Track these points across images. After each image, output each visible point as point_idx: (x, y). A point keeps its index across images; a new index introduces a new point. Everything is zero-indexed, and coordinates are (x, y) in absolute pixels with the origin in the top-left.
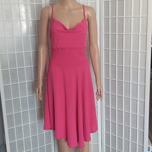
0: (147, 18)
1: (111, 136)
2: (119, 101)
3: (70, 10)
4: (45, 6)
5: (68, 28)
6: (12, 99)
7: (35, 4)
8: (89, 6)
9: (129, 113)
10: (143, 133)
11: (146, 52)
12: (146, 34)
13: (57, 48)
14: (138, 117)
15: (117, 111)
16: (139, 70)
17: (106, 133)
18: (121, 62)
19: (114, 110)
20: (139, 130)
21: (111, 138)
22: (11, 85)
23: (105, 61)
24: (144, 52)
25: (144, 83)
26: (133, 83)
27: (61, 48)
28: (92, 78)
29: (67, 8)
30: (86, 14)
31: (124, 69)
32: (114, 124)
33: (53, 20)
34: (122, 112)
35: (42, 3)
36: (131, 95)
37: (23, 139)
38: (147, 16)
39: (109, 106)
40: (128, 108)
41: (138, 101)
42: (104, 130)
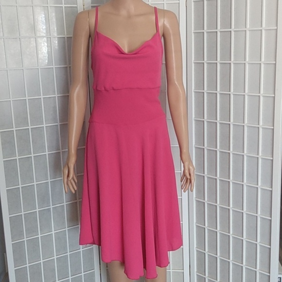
0: (275, 31)
1: (208, 257)
2: (222, 190)
3: (129, 17)
4: (83, 10)
5: (126, 50)
6: (20, 186)
7: (63, 6)
8: (165, 9)
9: (243, 213)
10: (268, 250)
11: (274, 95)
12: (275, 62)
13: (105, 88)
14: (259, 219)
15: (220, 210)
16: (261, 130)
17: (197, 251)
19: (213, 208)
20: (260, 245)
21: (208, 260)
22: (18, 160)
24: (270, 97)
25: (271, 156)
26: (250, 157)
28: (171, 146)
29: (124, 12)
30: (160, 24)
31: (233, 128)
32: (214, 234)
33: (97, 34)
34: (228, 211)
35: (77, 5)
37: (40, 263)
38: (276, 28)
39: (204, 200)
41: (259, 190)
42: (195, 246)
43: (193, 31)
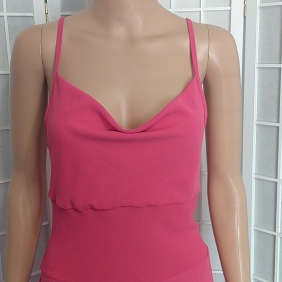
3: (132, 40)
7: (6, 14)
13: (72, 204)
23: (261, 220)
27: (92, 208)
29: (119, 31)
33: (58, 80)
35: (33, 12)
43: (256, 66)
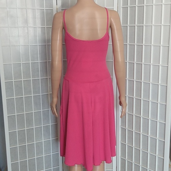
0: (169, 26)
1: (127, 163)
2: (136, 122)
4: (56, 12)
6: (16, 114)
7: (45, 8)
9: (148, 136)
10: (163, 160)
11: (168, 67)
12: (168, 45)
14: (157, 141)
15: (135, 134)
16: (160, 86)
17: (121, 158)
18: (140, 76)
19: (131, 132)
20: (158, 157)
21: (127, 164)
22: (15, 99)
24: (165, 66)
25: (165, 102)
26: (153, 101)
31: (143, 85)
32: (131, 148)
34: (139, 134)
35: (53, 8)
36: (151, 115)
37: (27, 160)
38: (170, 25)
39: (126, 127)
40: (146, 130)
41: (158, 123)
42: (120, 155)
